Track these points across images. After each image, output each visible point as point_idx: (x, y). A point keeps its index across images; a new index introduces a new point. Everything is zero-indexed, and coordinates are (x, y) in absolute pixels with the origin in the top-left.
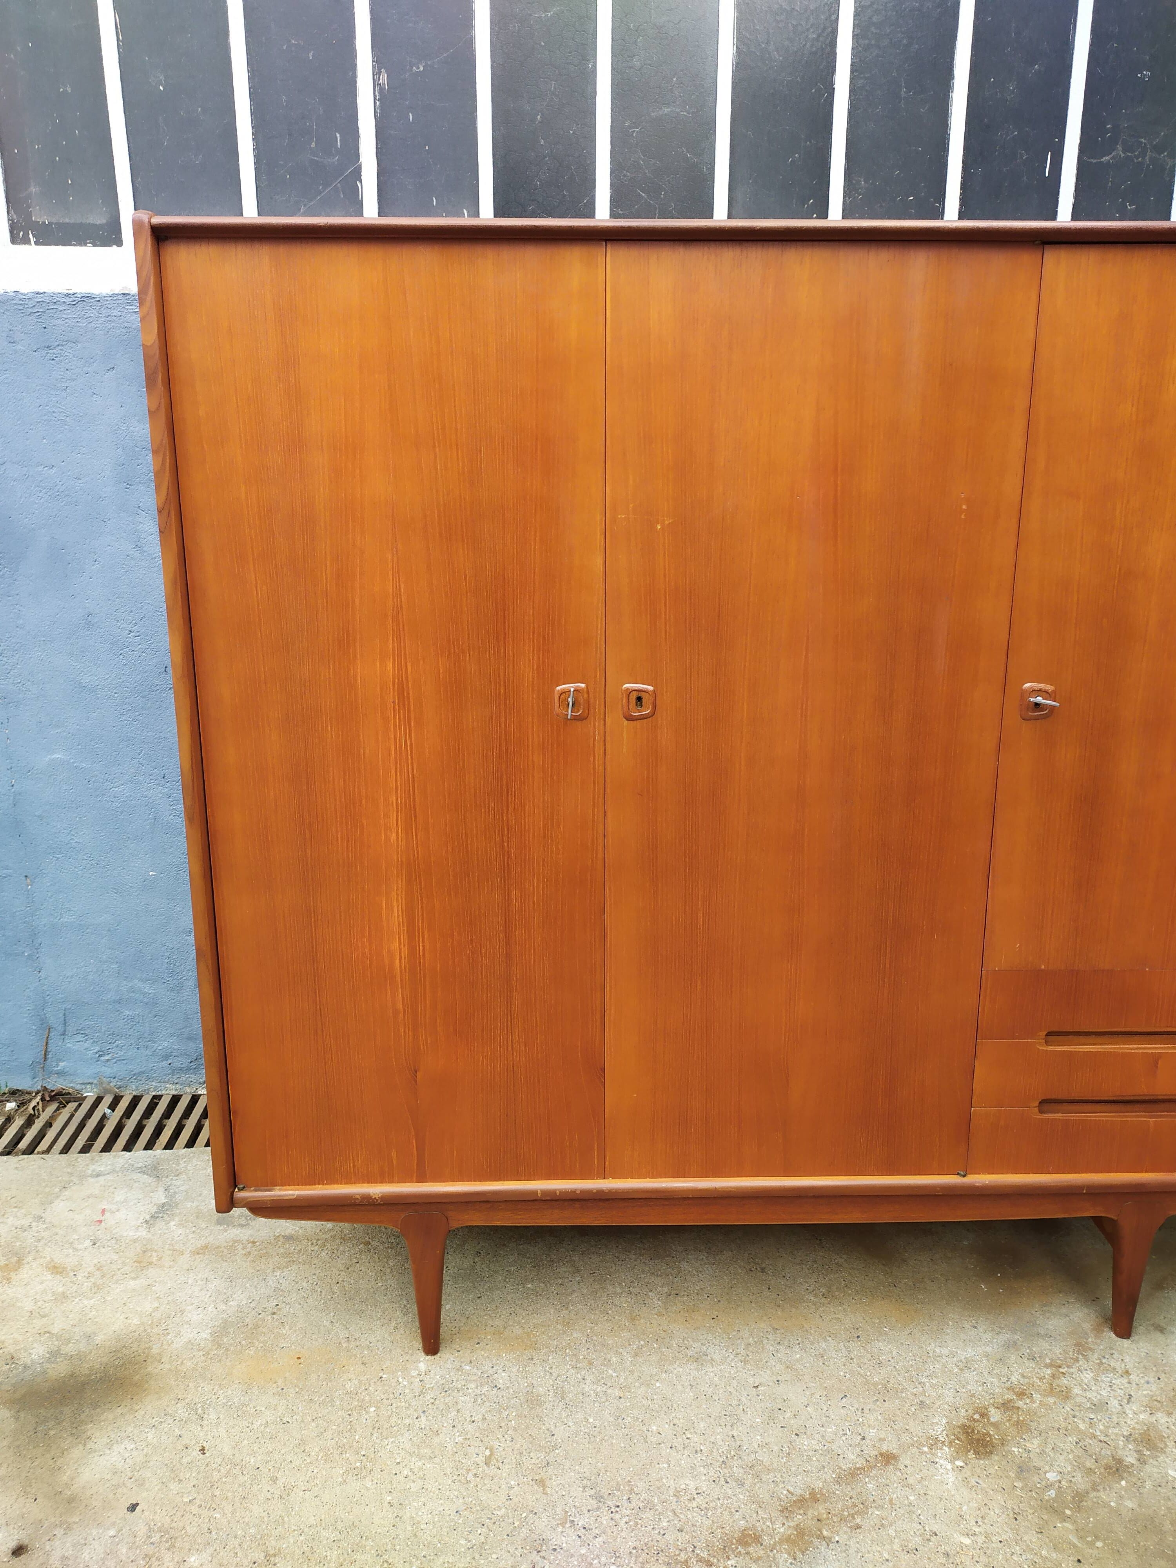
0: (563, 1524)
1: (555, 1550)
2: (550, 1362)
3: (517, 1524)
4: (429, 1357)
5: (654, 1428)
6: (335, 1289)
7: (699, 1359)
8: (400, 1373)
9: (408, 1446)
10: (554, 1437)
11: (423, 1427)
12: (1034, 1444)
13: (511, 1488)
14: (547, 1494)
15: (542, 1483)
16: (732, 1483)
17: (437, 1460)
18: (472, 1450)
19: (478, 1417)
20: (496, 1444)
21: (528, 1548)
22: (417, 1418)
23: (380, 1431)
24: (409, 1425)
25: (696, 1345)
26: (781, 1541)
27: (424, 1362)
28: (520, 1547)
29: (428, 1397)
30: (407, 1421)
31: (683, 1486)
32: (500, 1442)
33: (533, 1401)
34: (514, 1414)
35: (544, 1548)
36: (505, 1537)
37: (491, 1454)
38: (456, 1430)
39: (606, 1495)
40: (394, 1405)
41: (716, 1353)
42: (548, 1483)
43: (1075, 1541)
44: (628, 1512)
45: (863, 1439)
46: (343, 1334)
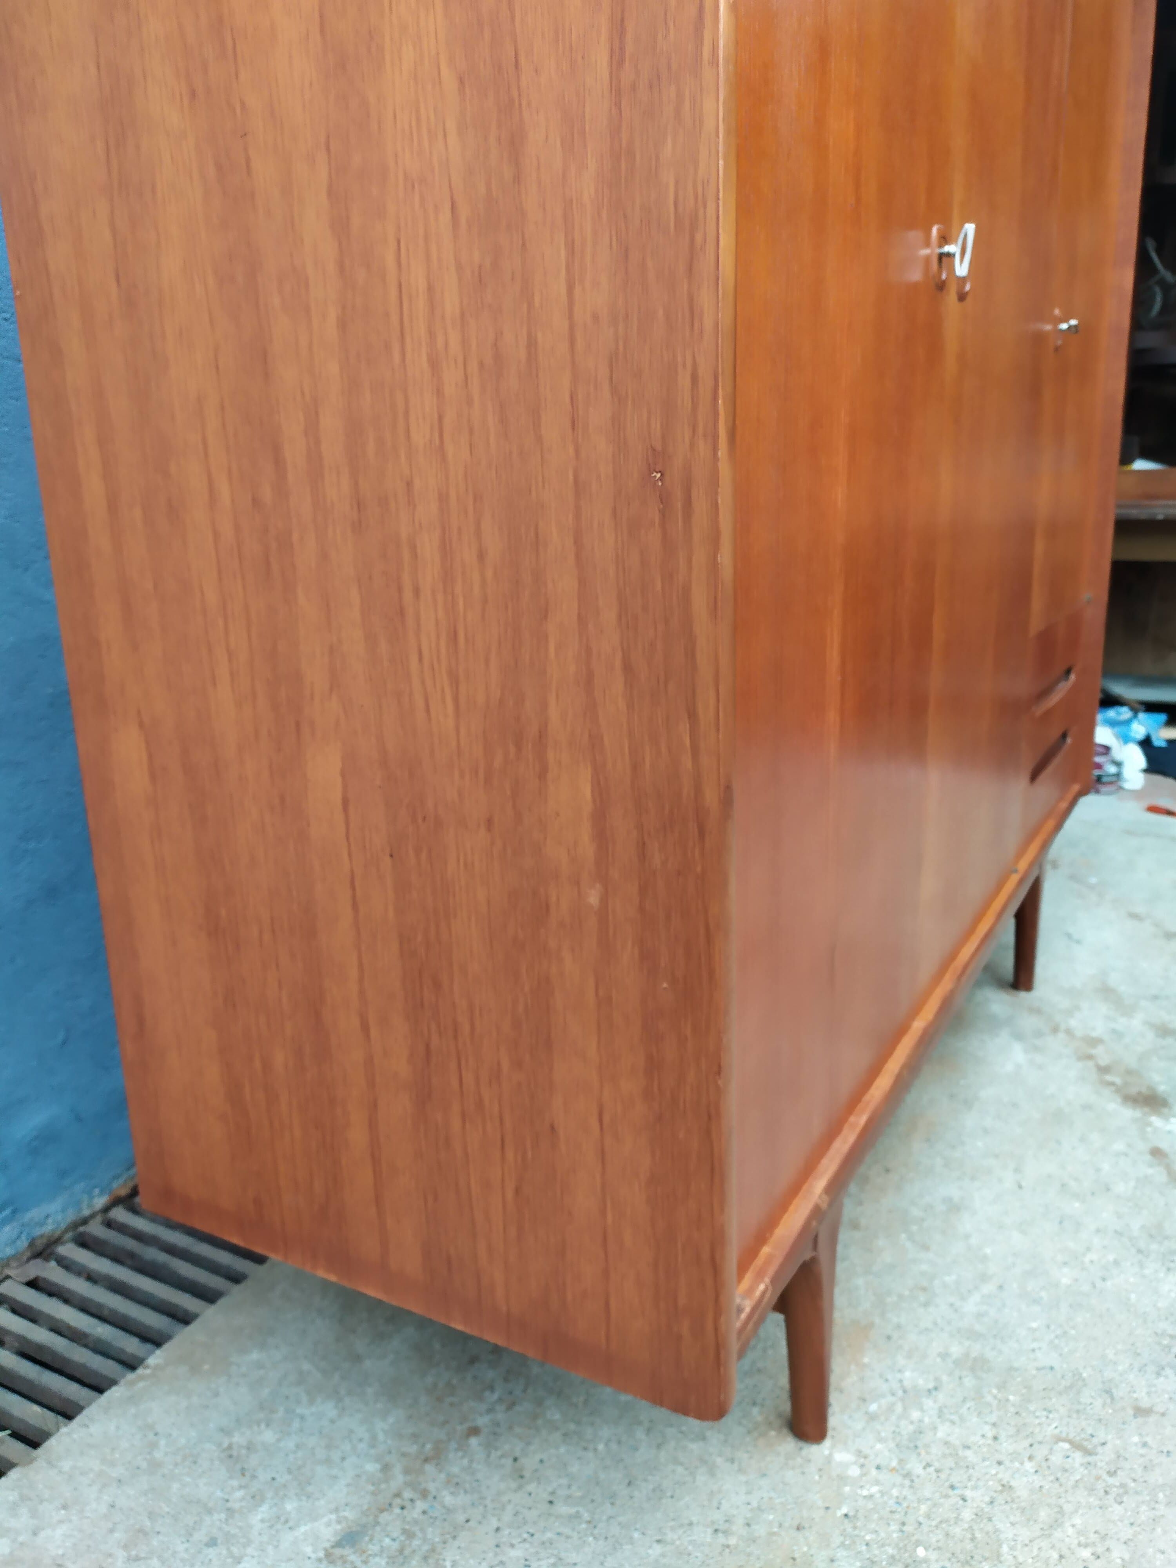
4: (827, 1443)
6: (563, 1509)
8: (847, 1488)
9: (1025, 1534)
11: (987, 1499)
12: (1155, 1077)
13: (1145, 1444)
15: (1141, 1412)
17: (1067, 1508)
18: (1056, 1459)
19: (988, 1432)
20: (1050, 1430)
22: (964, 1500)
23: (977, 1557)
24: (976, 1515)
29: (920, 1471)
30: (967, 1514)
32: (1049, 1425)
34: (995, 1391)
37: (1070, 1442)
38: (1007, 1463)
40: (921, 1519)
45: (1125, 1155)
46: (703, 1535)
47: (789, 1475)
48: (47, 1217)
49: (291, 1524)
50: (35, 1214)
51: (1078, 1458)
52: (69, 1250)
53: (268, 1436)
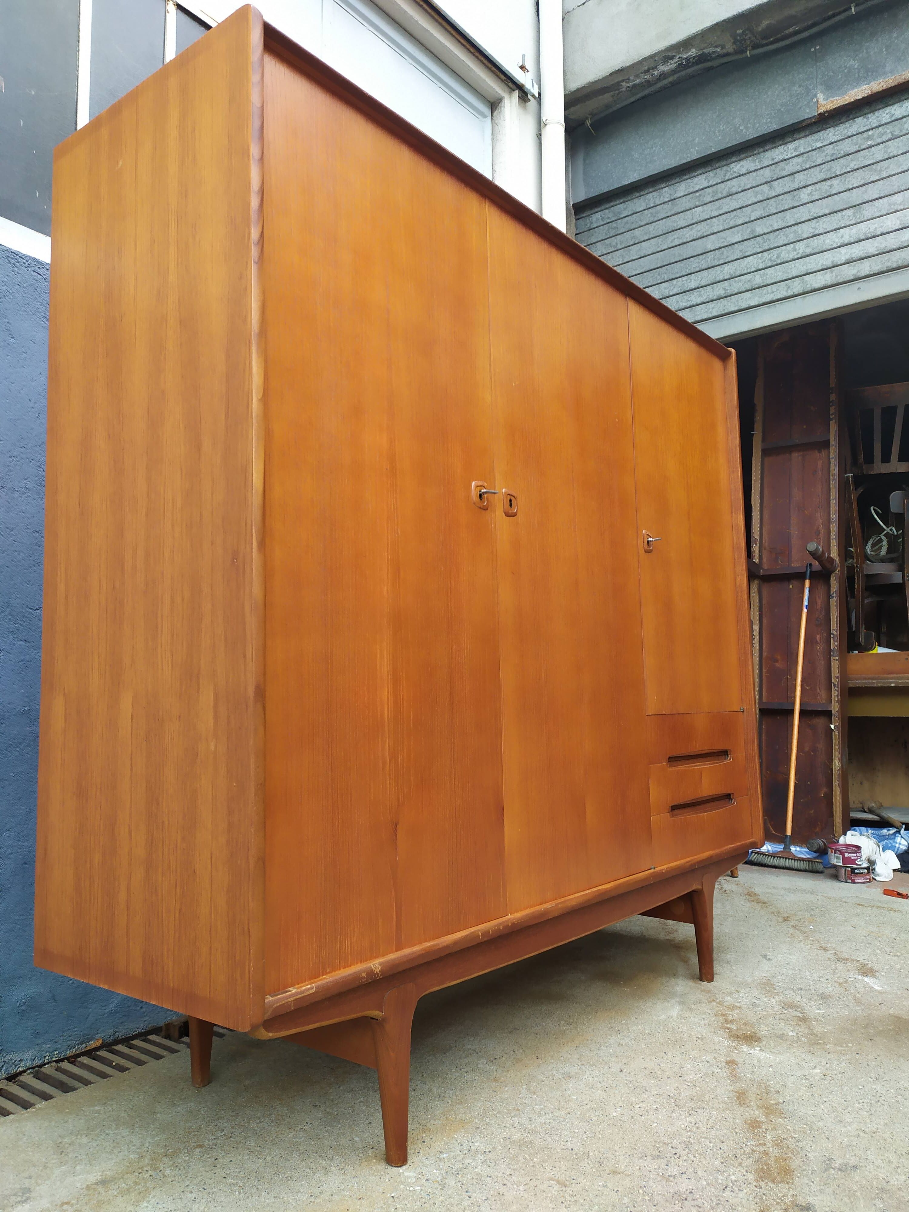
0: (668, 1180)
1: (691, 1192)
2: (491, 1122)
3: (647, 1198)
4: (404, 1167)
5: (615, 1114)
6: (230, 1181)
7: (568, 1076)
8: (402, 1186)
10: (576, 1150)
11: (484, 1198)
12: (764, 1027)
13: (605, 1186)
14: (628, 1175)
15: (615, 1172)
16: (700, 1111)
18: (542, 1187)
19: (508, 1172)
20: (548, 1175)
21: (677, 1202)
22: (470, 1197)
25: (555, 1072)
26: (766, 1117)
27: (406, 1172)
28: (673, 1206)
29: (452, 1183)
30: (466, 1203)
31: (683, 1126)
32: (549, 1173)
33: (523, 1144)
34: (527, 1156)
35: (684, 1196)
36: (655, 1207)
37: (558, 1182)
38: (509, 1185)
39: (659, 1154)
41: (574, 1070)
42: (618, 1170)
43: (843, 1049)
44: (685, 1152)
45: (708, 1062)
46: (302, 1197)
47: (371, 1178)
48: (21, 1061)
49: (75, 1174)
50: (14, 1056)
51: (557, 1187)
52: (26, 1078)
53: (84, 1140)
